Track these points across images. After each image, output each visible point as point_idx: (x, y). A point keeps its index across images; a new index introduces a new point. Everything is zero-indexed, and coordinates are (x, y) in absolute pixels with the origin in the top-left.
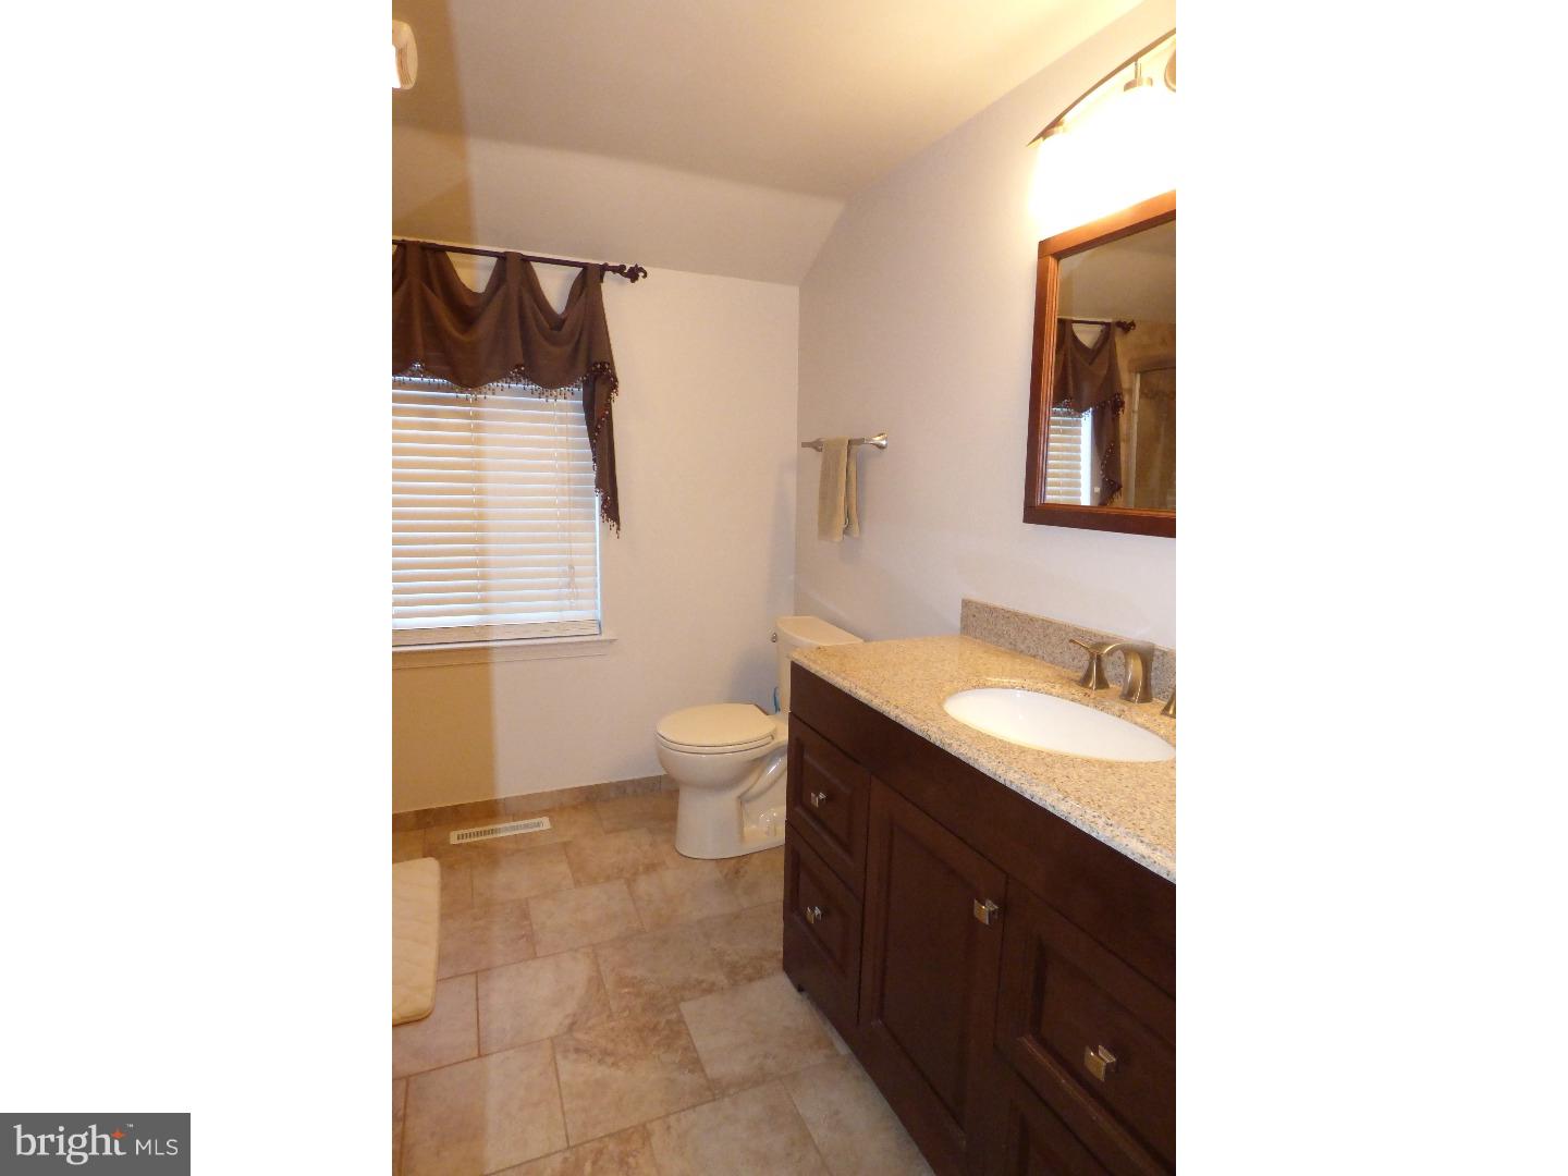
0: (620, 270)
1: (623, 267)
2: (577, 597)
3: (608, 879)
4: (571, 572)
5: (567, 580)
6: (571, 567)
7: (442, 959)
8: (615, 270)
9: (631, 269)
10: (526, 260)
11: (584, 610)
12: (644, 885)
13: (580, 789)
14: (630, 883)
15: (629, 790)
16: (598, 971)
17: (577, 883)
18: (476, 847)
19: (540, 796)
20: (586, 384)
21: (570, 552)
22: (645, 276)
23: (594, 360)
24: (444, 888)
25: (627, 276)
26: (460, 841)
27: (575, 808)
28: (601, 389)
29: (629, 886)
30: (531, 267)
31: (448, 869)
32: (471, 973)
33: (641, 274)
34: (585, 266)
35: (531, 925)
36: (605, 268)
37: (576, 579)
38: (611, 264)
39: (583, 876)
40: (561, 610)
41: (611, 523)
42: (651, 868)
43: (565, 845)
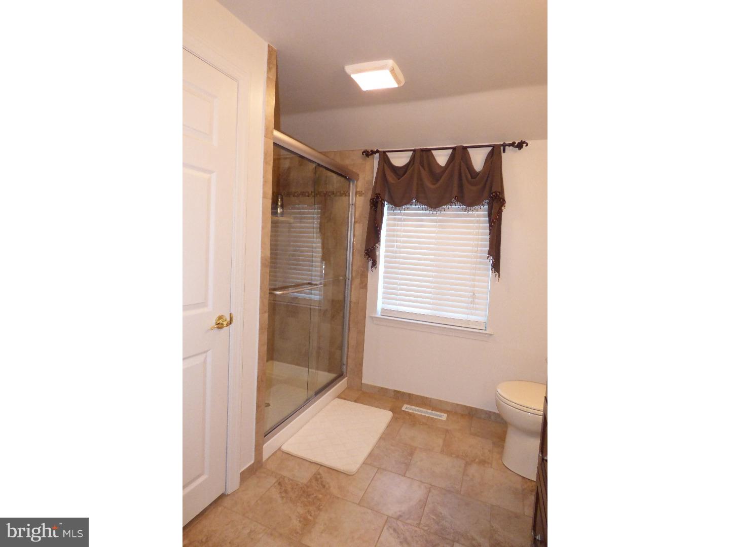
0: (513, 144)
1: (514, 143)
2: (476, 309)
3: (458, 457)
4: (474, 296)
5: (471, 300)
6: (474, 294)
7: (371, 455)
8: (509, 145)
9: (519, 143)
10: (465, 148)
11: (478, 316)
12: (473, 469)
13: (466, 407)
14: (467, 464)
15: (492, 417)
16: (427, 499)
17: (442, 452)
18: (411, 415)
19: (447, 403)
20: (489, 204)
21: (474, 286)
22: (527, 145)
23: (492, 192)
24: (389, 426)
25: (516, 147)
26: (406, 410)
27: (462, 415)
28: (495, 205)
29: (466, 466)
30: (467, 150)
31: (394, 419)
32: (377, 467)
33: (524, 145)
34: (493, 146)
35: (411, 460)
36: (504, 145)
37: (476, 300)
38: (507, 143)
39: (447, 449)
40: (468, 314)
41: (496, 273)
42: (483, 462)
43: (447, 431)
